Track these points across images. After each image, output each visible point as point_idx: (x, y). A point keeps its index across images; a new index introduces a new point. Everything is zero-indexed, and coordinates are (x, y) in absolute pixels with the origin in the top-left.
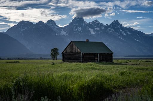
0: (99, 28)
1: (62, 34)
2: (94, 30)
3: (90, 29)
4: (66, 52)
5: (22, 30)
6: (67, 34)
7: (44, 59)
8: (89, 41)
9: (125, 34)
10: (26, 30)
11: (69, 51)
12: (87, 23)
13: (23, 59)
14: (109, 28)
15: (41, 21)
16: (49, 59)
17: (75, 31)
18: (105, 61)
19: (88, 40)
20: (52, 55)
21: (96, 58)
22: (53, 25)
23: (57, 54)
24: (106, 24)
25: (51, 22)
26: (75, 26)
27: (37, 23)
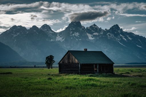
0: (98, 33)
1: (58, 40)
2: (92, 35)
3: (88, 34)
4: (62, 63)
5: (15, 36)
6: (64, 40)
7: (38, 67)
8: (88, 50)
9: (125, 40)
10: (18, 35)
11: (66, 62)
12: (84, 28)
13: (15, 67)
14: (109, 33)
15: (35, 26)
16: (44, 67)
17: (71, 37)
18: (105, 72)
19: (86, 49)
20: (47, 63)
21: (95, 69)
22: (48, 30)
23: (53, 62)
24: (106, 29)
25: (46, 27)
26: (72, 31)
27: (31, 28)
